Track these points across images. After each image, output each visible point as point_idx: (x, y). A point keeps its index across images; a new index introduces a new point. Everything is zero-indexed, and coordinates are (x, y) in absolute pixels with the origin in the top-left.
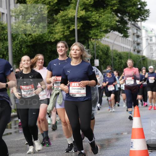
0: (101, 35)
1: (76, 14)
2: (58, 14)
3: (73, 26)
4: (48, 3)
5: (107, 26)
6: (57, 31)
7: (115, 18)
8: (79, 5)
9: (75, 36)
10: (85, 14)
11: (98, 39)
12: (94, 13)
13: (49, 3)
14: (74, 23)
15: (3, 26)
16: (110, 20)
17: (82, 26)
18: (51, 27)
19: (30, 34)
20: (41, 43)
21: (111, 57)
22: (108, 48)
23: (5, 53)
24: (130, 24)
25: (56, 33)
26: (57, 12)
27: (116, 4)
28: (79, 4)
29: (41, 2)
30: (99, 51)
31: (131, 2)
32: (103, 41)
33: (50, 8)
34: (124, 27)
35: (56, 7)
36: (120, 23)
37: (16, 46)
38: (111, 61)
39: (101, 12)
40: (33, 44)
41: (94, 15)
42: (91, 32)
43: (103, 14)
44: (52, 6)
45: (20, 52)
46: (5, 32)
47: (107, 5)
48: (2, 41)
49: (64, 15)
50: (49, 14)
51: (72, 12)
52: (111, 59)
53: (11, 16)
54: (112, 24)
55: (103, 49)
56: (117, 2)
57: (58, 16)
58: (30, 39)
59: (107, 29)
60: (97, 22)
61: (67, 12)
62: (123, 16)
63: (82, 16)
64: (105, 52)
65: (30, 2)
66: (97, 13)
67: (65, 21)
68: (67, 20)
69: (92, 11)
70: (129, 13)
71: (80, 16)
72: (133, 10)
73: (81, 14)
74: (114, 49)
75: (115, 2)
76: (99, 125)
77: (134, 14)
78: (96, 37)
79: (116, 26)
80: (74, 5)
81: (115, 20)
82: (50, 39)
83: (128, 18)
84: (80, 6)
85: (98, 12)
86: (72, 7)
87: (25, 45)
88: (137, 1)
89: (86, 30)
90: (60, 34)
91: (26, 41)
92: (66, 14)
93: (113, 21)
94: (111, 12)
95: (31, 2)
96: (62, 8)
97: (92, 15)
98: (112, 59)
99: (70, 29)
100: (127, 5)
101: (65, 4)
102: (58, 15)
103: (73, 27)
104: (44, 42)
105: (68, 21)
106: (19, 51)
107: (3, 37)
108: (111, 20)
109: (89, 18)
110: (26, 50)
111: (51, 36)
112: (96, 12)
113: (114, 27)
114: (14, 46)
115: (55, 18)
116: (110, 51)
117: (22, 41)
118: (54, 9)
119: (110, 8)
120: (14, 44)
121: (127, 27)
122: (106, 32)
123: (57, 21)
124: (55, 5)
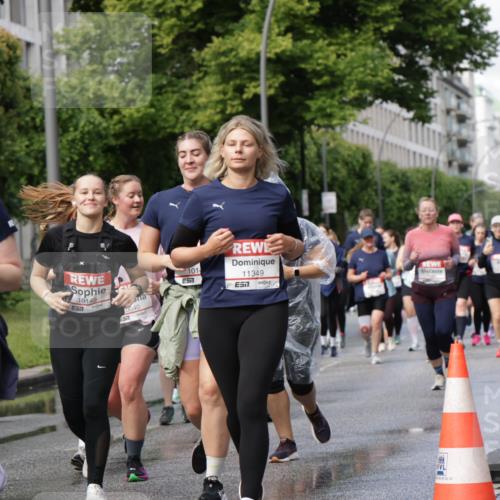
0: (342, 114)
1: (262, 48)
2: (205, 46)
3: (254, 84)
4: (172, 12)
5: (362, 85)
6: (202, 100)
7: (387, 61)
8: (273, 19)
10: (294, 46)
11: (333, 127)
12: (321, 43)
13: (175, 13)
14: (255, 75)
15: (27, 83)
16: (372, 66)
17: (282, 85)
18: (185, 87)
19: (115, 112)
20: (150, 139)
21: (376, 184)
22: (366, 157)
23: (36, 171)
24: (438, 79)
25: (199, 107)
26: (202, 39)
27: (393, 16)
28: (272, 15)
29: (152, 7)
30: (338, 166)
31: (439, 9)
32: (349, 132)
33: (180, 26)
34: (419, 87)
35: (200, 26)
36: (404, 76)
37: (71, 147)
38: (374, 197)
39: (345, 39)
40: (125, 143)
41: (321, 49)
42: (310, 103)
43: (349, 46)
44: (186, 20)
45: (82, 167)
46: (36, 104)
47: (364, 19)
49: (223, 48)
50: (175, 47)
51: (251, 42)
52: (376, 191)
54: (379, 79)
55: (350, 159)
56: (394, 9)
57: (207, 52)
58: (117, 127)
59: (361, 95)
60: (331, 73)
61: (233, 39)
62: (414, 54)
63: (283, 52)
64: (357, 169)
65: (115, 7)
66: (330, 44)
67: (226, 69)
68: (234, 64)
69: (314, 39)
70: (432, 44)
71: (276, 54)
72: (446, 34)
73: (281, 46)
74: (385, 158)
75: (387, 8)
76: (335, 401)
77: (450, 47)
78: (326, 122)
79: (391, 85)
80: (259, 19)
81: (389, 65)
82: (179, 126)
83: (430, 59)
84: (277, 21)
85: (334, 41)
86: (252, 26)
87: (101, 145)
88: (460, 6)
89: (295, 99)
90: (213, 111)
91: (103, 133)
92: (230, 46)
93: (382, 71)
94: (377, 40)
95: (118, 8)
96: (218, 28)
97: (316, 51)
98: (379, 192)
99: (245, 96)
100: (427, 18)
101: (228, 14)
102: (206, 50)
103: (255, 87)
104: (160, 136)
105: (238, 68)
106: (80, 163)
107: (28, 119)
108: (376, 67)
109: (306, 58)
110: (101, 162)
111: (184, 117)
112: (326, 42)
113: (384, 87)
114: (63, 148)
115: (196, 60)
116: (371, 166)
117: (89, 132)
118: (193, 30)
119: (372, 28)
120: (64, 141)
121: (427, 88)
122: (360, 103)
123: (204, 69)
124: (196, 18)
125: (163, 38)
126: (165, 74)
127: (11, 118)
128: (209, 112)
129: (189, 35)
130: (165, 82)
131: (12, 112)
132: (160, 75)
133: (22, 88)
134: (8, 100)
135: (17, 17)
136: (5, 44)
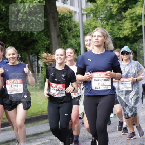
1: (143, 12)
2: (126, 11)
3: (141, 22)
6: (125, 27)
9: (142, 32)
13: (117, 2)
14: (141, 20)
15: (75, 23)
18: (120, 24)
25: (124, 29)
26: (125, 9)
33: (119, 6)
35: (125, 6)
44: (121, 4)
46: (77, 29)
48: (75, 38)
49: (132, 12)
50: (118, 12)
51: (140, 10)
53: (83, 14)
57: (127, 13)
61: (134, 9)
67: (132, 18)
68: (135, 17)
80: (142, 4)
82: (119, 35)
86: (140, 5)
92: (134, 12)
96: (130, 6)
99: (138, 26)
101: (133, 2)
102: (126, 13)
103: (141, 23)
105: (136, 18)
107: (75, 33)
111: (120, 33)
115: (123, 16)
118: (123, 7)
123: (126, 18)
124: (123, 3)
125: (114, 9)
126: (115, 20)
127: (70, 33)
128: (127, 31)
129: (121, 8)
130: (114, 22)
131: (71, 32)
132: (113, 20)
133: (74, 25)
134: (69, 28)
135: (72, 4)
136: (68, 12)
